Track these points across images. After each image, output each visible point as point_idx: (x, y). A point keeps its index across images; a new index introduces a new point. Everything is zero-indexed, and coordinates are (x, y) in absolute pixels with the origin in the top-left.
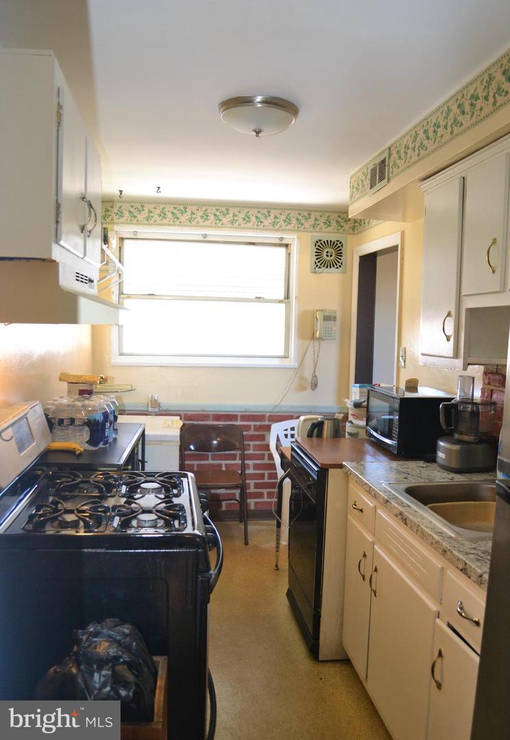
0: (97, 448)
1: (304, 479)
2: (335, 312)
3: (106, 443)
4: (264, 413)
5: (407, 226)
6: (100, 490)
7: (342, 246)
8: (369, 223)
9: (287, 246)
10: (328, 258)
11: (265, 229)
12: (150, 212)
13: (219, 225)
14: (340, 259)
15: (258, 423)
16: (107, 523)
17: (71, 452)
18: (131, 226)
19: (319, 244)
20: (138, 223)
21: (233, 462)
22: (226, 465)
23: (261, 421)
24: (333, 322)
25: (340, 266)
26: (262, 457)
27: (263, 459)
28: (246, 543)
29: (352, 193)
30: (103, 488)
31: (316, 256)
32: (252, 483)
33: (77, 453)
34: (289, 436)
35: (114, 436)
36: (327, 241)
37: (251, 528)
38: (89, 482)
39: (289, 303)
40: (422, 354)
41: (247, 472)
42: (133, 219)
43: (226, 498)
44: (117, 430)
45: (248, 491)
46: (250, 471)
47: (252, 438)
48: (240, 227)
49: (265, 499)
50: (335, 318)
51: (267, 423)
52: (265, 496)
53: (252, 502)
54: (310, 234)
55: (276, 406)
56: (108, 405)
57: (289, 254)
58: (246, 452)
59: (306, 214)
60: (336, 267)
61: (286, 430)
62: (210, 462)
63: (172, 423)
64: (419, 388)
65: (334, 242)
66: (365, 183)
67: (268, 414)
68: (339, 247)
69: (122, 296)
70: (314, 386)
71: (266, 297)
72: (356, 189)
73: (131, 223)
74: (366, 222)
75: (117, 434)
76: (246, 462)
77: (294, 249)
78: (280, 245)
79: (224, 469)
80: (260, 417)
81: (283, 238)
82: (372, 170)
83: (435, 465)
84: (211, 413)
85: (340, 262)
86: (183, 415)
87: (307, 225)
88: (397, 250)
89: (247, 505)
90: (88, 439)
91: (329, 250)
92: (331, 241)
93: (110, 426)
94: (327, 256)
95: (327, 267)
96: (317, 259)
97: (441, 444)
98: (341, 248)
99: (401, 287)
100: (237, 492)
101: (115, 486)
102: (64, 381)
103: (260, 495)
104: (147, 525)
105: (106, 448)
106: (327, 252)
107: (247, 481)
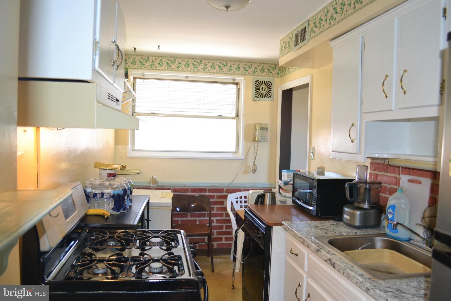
0: (119, 213)
1: (255, 232)
2: (267, 125)
3: (125, 209)
4: (223, 188)
5: (315, 71)
6: (122, 244)
7: (271, 84)
8: (288, 70)
9: (237, 84)
10: (263, 92)
11: (224, 73)
12: (153, 62)
13: (196, 70)
14: (270, 93)
15: (219, 194)
16: (128, 270)
17: (101, 216)
18: (141, 70)
19: (257, 83)
20: (145, 68)
21: (203, 219)
22: (199, 221)
23: (221, 192)
24: (266, 131)
25: (270, 97)
26: (221, 215)
27: (223, 217)
28: (213, 271)
29: (282, 50)
30: (123, 243)
31: (255, 90)
32: (215, 231)
33: (106, 217)
34: (239, 202)
35: (130, 204)
36: (262, 81)
37: (215, 260)
38: (113, 237)
39: (239, 119)
40: (333, 151)
41: (213, 224)
42: (142, 66)
43: (199, 241)
44: (132, 200)
45: (213, 237)
46: (214, 224)
47: (216, 203)
48: (208, 72)
49: (224, 242)
50: (267, 128)
51: (225, 194)
52: (224, 239)
53: (215, 244)
54: (251, 77)
55: (231, 183)
56: (127, 184)
57: (239, 89)
58: (212, 212)
59: (249, 64)
60: (267, 97)
61: (237, 198)
62: (189, 218)
63: (166, 194)
64: (325, 173)
65: (266, 82)
66: (291, 44)
67: (225, 188)
68: (269, 85)
69: (134, 114)
70: (254, 171)
71: (225, 115)
72: (284, 48)
73: (141, 68)
74: (287, 70)
75: (132, 203)
76: (212, 218)
77: (242, 86)
78: (233, 84)
79: (198, 223)
80: (221, 190)
81: (235, 79)
82: (296, 35)
83: (342, 223)
84: (190, 188)
85: (270, 94)
86: (172, 189)
87: (250, 71)
88: (308, 86)
89: (212, 245)
90: (113, 207)
91: (263, 87)
92: (264, 81)
93: (128, 198)
94: (262, 90)
95: (262, 97)
96: (256, 92)
97: (346, 209)
98: (270, 85)
99: (311, 109)
100: (206, 238)
101: (131, 241)
102: (97, 167)
103: (221, 239)
104: (156, 271)
105: (125, 212)
106: (262, 88)
107: (212, 231)
